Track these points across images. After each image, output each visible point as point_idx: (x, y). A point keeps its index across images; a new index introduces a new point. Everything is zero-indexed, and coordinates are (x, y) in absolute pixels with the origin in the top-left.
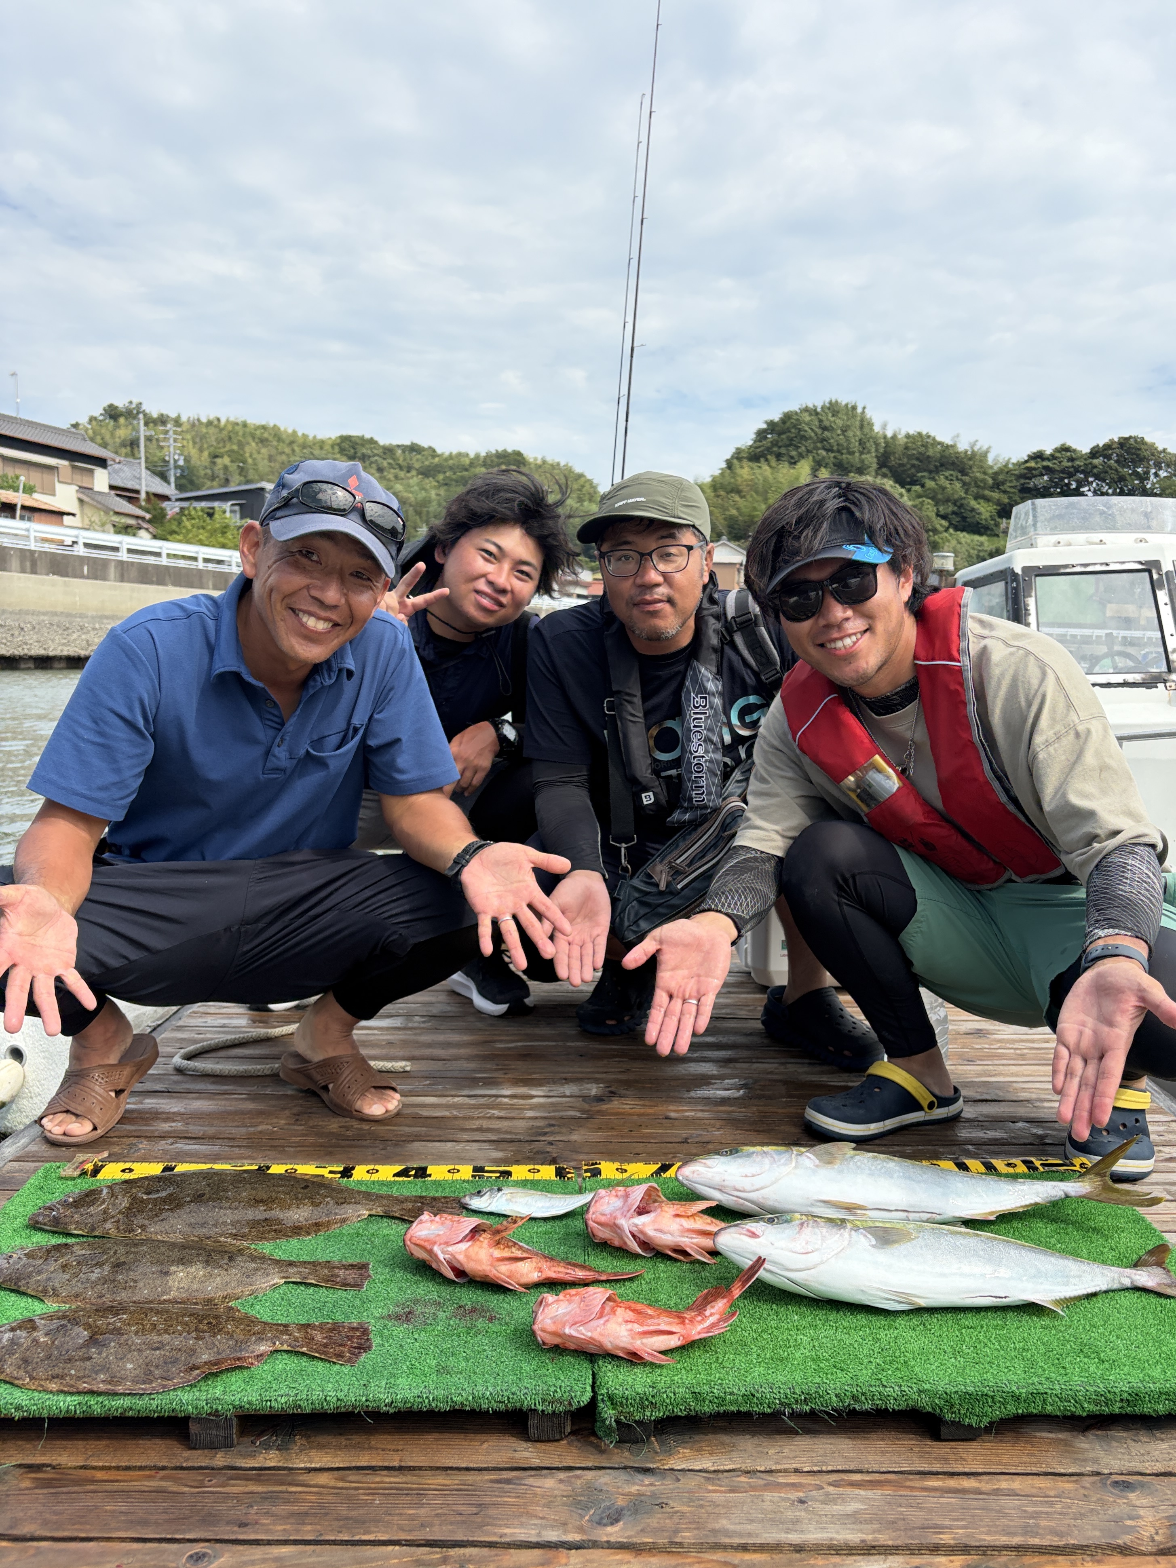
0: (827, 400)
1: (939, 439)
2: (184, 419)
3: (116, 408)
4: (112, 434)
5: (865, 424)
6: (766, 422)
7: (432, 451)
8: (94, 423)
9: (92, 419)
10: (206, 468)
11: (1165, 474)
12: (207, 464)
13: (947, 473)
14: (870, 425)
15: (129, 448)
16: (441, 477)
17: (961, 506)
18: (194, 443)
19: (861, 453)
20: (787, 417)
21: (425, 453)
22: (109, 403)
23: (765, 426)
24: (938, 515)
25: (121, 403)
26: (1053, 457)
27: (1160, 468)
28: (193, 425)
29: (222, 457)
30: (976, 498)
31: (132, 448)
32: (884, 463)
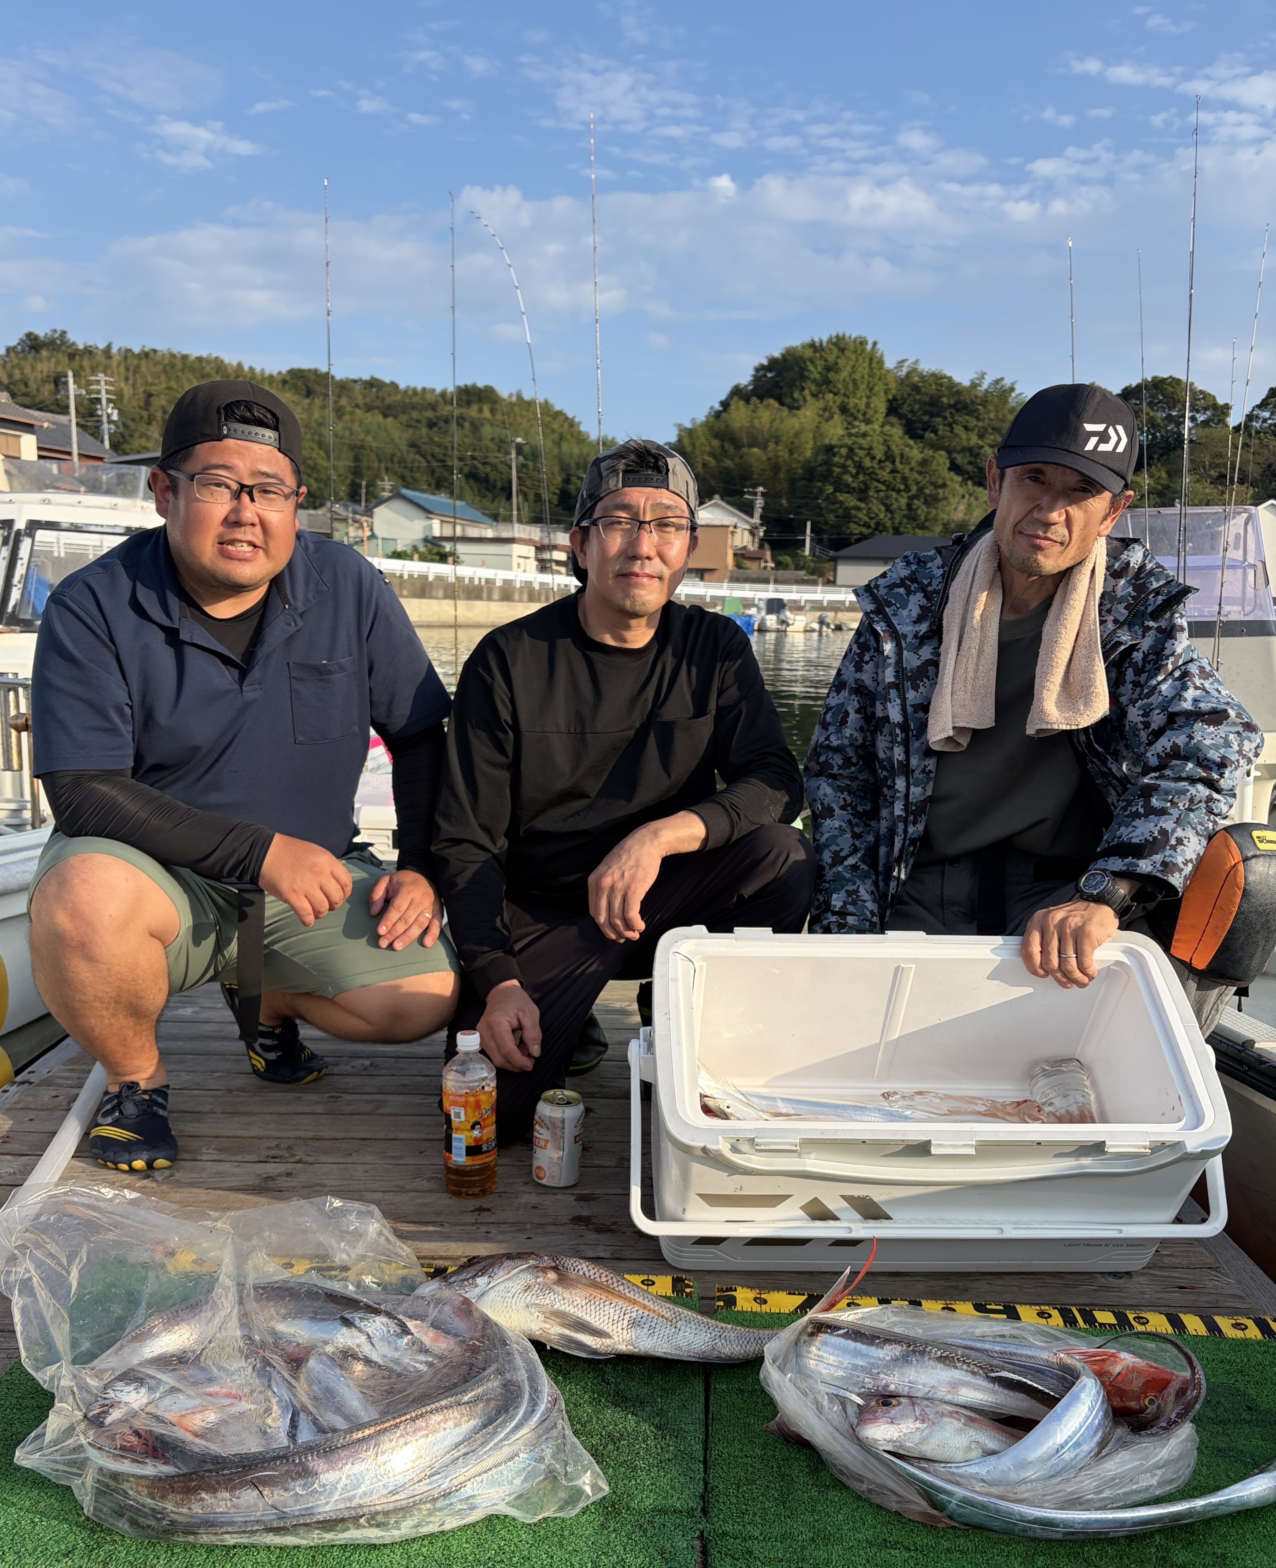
0: (834, 334)
1: (957, 379)
2: (114, 350)
3: (36, 338)
4: (34, 368)
5: (874, 361)
6: (766, 358)
7: (394, 385)
8: (12, 354)
9: (8, 350)
10: (140, 408)
11: (1202, 419)
12: (142, 404)
13: (963, 418)
14: (881, 362)
15: (52, 386)
16: (404, 418)
17: (977, 455)
18: (127, 379)
19: (870, 397)
20: (789, 354)
21: (385, 389)
22: (27, 331)
23: (765, 362)
24: (950, 469)
25: (41, 332)
27: (1198, 411)
28: (126, 358)
29: (158, 396)
31: (56, 385)
32: (893, 409)
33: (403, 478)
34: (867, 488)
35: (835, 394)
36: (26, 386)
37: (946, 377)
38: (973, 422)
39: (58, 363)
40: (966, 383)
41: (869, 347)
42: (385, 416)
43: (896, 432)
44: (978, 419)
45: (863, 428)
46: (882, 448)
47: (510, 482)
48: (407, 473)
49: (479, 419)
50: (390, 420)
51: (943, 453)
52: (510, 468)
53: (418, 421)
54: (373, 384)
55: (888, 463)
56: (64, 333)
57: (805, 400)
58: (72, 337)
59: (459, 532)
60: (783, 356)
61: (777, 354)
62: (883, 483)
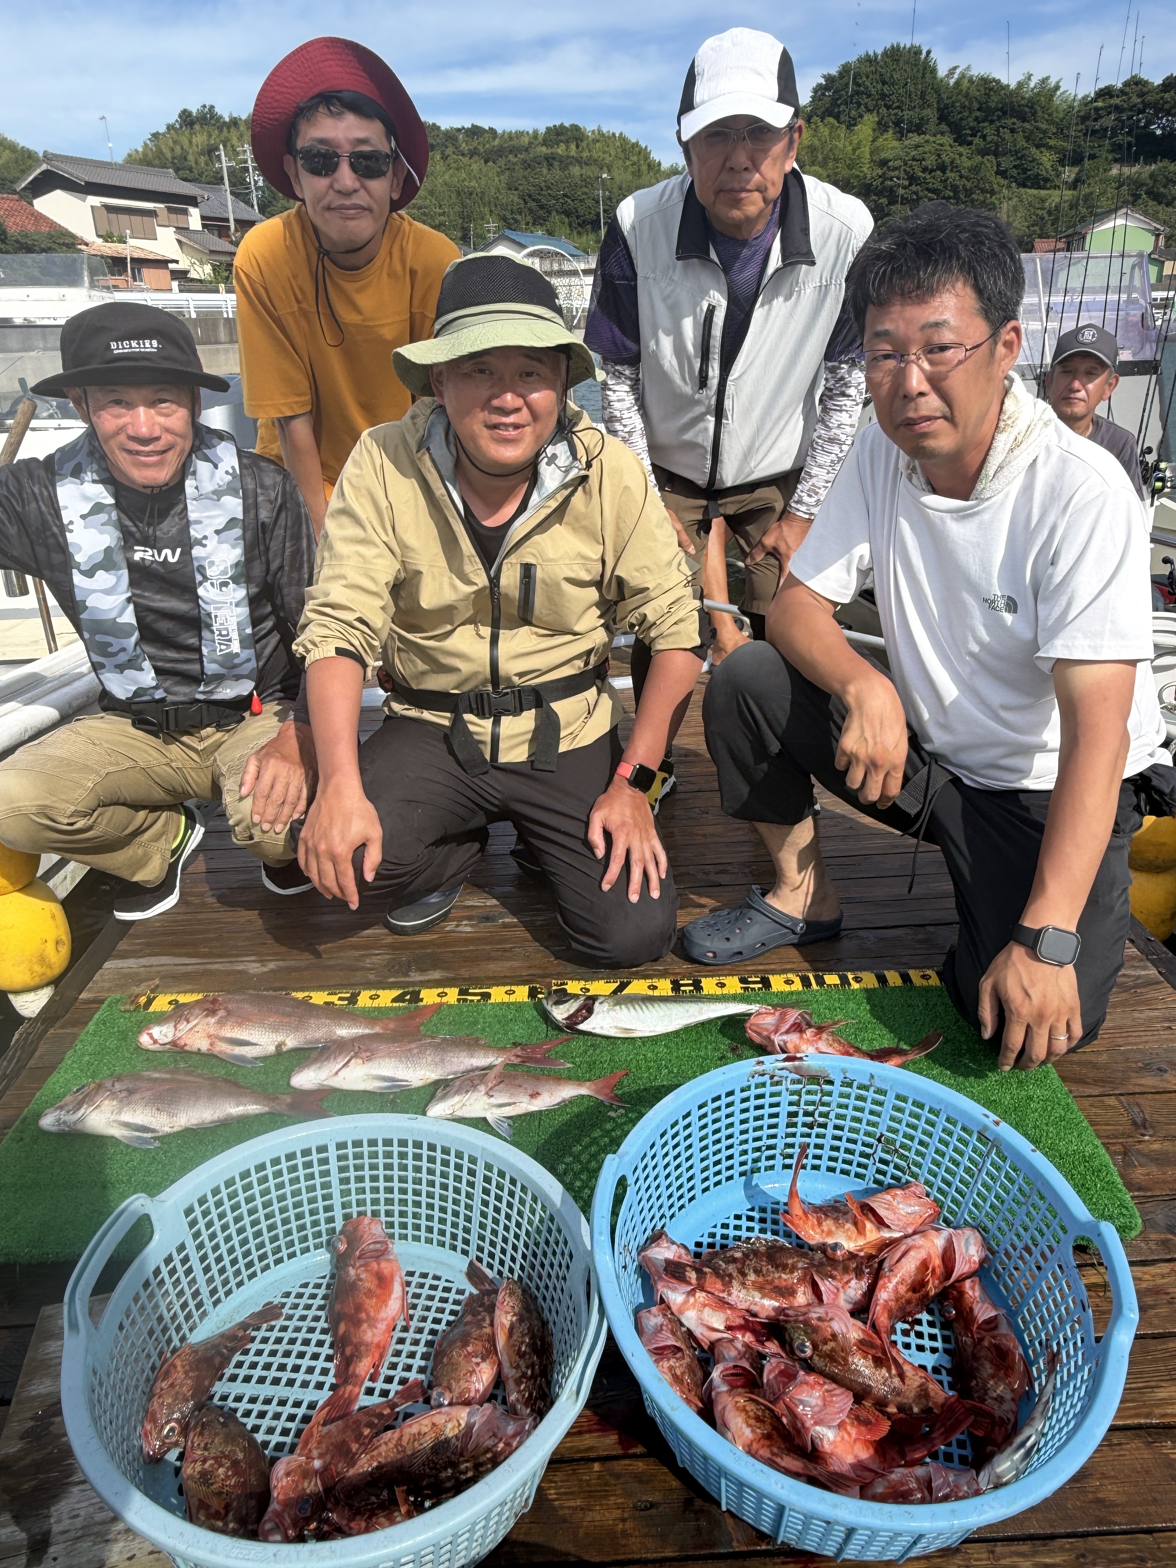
0: (888, 46)
1: (1004, 81)
3: (190, 114)
4: (190, 142)
5: (928, 70)
6: (824, 77)
7: (492, 131)
8: (172, 131)
9: (170, 127)
13: (1009, 121)
14: (934, 71)
15: (208, 159)
16: (502, 162)
17: (1022, 158)
19: (922, 107)
20: (845, 70)
21: (485, 135)
22: (182, 108)
23: (823, 81)
24: (997, 173)
25: (194, 108)
26: (1122, 92)
30: (1038, 147)
31: (212, 158)
32: (943, 118)
33: (505, 219)
34: (919, 198)
35: (888, 107)
36: (186, 159)
37: (994, 80)
38: (1019, 124)
39: (210, 136)
40: (1013, 85)
41: (923, 56)
42: (486, 162)
43: (947, 140)
44: (1024, 120)
45: (915, 139)
46: (934, 157)
47: (598, 214)
48: (509, 216)
49: (568, 157)
50: (490, 164)
51: (991, 158)
52: (598, 202)
53: (514, 164)
54: (475, 132)
55: (939, 173)
56: (212, 107)
57: (861, 116)
58: (219, 110)
59: (556, 267)
60: (840, 73)
61: (834, 71)
62: (933, 191)
